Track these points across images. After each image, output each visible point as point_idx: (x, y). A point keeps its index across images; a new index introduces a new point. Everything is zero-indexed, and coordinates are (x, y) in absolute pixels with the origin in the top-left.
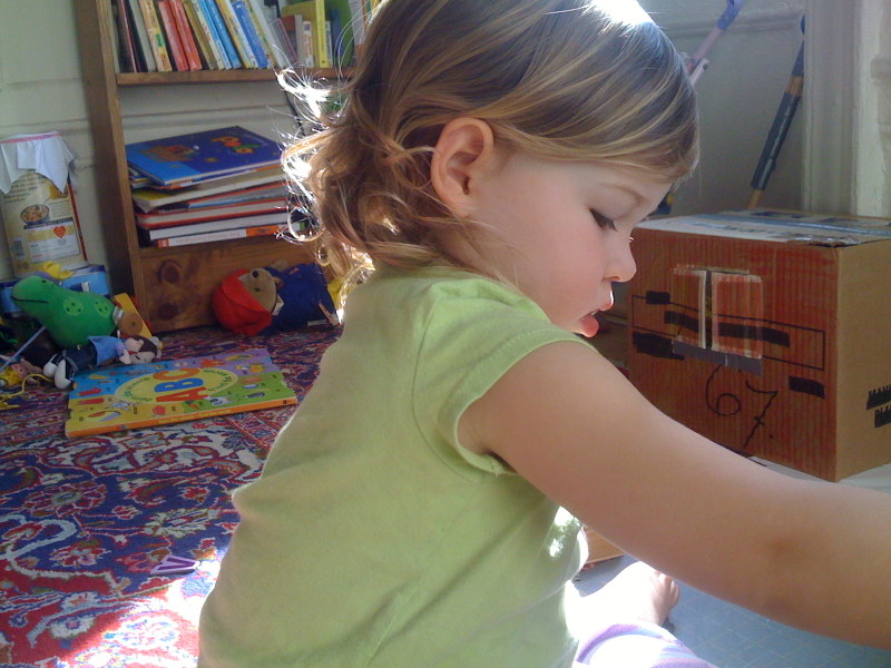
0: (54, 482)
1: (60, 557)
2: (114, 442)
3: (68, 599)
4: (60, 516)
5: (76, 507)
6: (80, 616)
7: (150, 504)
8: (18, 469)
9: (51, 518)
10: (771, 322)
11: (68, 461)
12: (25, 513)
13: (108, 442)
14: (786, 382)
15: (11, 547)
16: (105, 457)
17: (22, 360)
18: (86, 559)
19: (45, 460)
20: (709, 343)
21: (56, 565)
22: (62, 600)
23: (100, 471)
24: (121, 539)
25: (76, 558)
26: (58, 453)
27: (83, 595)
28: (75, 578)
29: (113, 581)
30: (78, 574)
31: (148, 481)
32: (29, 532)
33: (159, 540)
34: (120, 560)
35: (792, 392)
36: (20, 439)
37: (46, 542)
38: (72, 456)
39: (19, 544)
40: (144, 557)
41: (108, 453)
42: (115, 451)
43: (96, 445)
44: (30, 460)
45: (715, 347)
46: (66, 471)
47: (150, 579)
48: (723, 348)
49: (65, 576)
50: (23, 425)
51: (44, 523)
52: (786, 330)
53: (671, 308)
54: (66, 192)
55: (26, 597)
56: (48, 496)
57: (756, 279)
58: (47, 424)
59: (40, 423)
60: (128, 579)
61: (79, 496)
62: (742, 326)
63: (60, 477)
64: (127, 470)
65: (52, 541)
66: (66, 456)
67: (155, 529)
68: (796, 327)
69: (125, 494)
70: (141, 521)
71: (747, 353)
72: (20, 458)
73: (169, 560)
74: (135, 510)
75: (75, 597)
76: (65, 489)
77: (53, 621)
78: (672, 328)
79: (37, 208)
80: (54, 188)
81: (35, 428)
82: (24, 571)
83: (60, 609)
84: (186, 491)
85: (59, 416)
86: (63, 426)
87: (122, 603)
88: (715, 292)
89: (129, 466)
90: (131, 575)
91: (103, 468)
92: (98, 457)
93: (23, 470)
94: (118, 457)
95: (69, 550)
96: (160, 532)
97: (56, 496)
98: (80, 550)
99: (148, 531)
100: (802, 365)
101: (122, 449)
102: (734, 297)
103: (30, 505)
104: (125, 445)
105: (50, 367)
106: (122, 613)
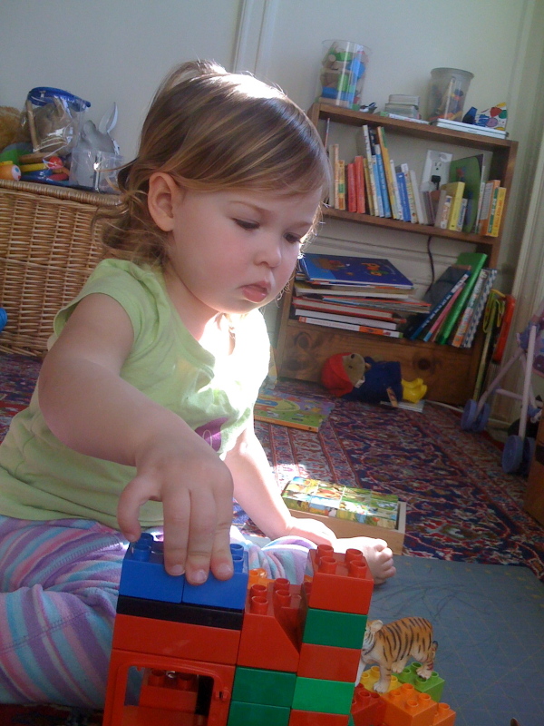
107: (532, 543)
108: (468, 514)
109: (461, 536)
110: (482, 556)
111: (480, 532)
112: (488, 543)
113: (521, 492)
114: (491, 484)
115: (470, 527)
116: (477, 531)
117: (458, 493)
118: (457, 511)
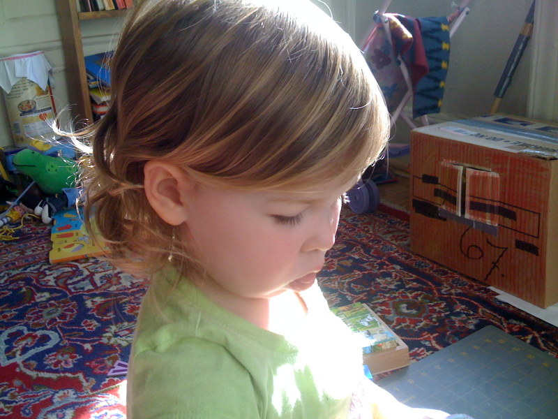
0: (44, 299)
1: (50, 361)
2: (81, 266)
3: (57, 395)
4: (48, 327)
5: (58, 320)
6: (65, 409)
7: (105, 318)
8: (20, 288)
9: (43, 329)
10: (504, 203)
11: (52, 283)
12: (26, 325)
13: (76, 267)
14: (514, 242)
15: (19, 353)
16: (75, 279)
17: (21, 204)
18: (66, 363)
19: (38, 281)
20: (463, 212)
21: (48, 367)
22: (53, 395)
23: (73, 290)
24: (88, 346)
25: (59, 362)
26: (46, 275)
27: (66, 391)
28: (60, 378)
29: (84, 381)
30: (62, 375)
31: (103, 300)
32: (30, 340)
33: (111, 348)
34: (88, 364)
35: (518, 249)
36: (21, 264)
37: (41, 349)
38: (54, 278)
39: (24, 350)
40: (102, 362)
41: (77, 276)
42: (82, 275)
43: (69, 269)
44: (28, 281)
45: (467, 216)
46: (51, 291)
47: (107, 379)
48: (472, 217)
49: (54, 376)
50: (23, 252)
51: (39, 333)
52: (514, 210)
53: (439, 187)
54: (47, 91)
55: (30, 393)
56: (40, 311)
57: (496, 175)
58: (38, 252)
59: (33, 251)
60: (94, 379)
61: (60, 311)
62: (485, 205)
63: (47, 295)
64: (89, 290)
65: (45, 348)
66: (50, 278)
67: (109, 338)
68: (521, 208)
69: (89, 310)
70: (100, 332)
71: (488, 222)
72: (22, 279)
73: (120, 365)
74: (97, 324)
75: (61, 393)
76: (52, 305)
77: (48, 412)
78: (438, 200)
79: (28, 102)
80: (39, 89)
81: (30, 255)
82: (28, 372)
83: (52, 403)
84: (127, 308)
85: (45, 246)
86: (48, 255)
87: (91, 399)
88: (468, 181)
89: (91, 287)
90: (95, 376)
91: (75, 288)
92: (71, 279)
93: (24, 290)
94: (83, 280)
95: (55, 355)
96: (112, 341)
97: (46, 311)
98: (62, 355)
99: (105, 340)
100: (525, 234)
101: (86, 273)
102: (480, 185)
103: (30, 318)
104: (87, 269)
105: (38, 209)
106: (91, 407)
107: (459, 291)
108: (389, 279)
109: (414, 312)
110: (452, 327)
111: (420, 299)
112: (437, 308)
113: (389, 232)
114: (362, 233)
115: (407, 297)
116: (416, 297)
117: (357, 257)
118: (378, 280)
